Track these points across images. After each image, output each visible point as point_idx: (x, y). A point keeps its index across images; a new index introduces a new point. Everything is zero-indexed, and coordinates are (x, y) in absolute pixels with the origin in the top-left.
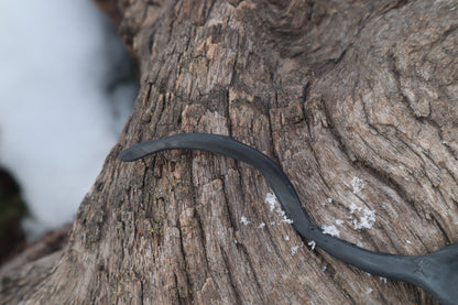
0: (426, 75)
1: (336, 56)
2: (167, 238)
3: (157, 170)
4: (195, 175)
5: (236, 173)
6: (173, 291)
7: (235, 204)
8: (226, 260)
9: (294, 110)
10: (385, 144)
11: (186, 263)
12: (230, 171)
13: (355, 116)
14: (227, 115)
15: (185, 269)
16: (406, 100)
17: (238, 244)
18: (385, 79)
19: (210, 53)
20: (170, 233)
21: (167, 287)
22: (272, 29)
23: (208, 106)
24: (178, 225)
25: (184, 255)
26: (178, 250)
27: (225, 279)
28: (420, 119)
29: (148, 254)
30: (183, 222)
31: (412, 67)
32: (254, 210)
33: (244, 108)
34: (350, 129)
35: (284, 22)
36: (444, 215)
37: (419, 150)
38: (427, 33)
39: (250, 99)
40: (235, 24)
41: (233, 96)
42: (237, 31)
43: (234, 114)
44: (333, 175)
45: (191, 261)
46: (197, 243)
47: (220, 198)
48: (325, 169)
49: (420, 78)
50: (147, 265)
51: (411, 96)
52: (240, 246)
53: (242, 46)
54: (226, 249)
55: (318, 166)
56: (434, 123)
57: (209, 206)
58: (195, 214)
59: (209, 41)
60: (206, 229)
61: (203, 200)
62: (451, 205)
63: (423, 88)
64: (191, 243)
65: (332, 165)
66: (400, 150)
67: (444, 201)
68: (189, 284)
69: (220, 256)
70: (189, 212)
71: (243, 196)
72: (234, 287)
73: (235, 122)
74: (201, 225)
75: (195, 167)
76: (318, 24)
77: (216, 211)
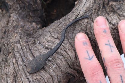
0: (56, 32)
1: (39, 36)
2: (11, 65)
3: (8, 55)
4: (15, 54)
5: (23, 53)
6: (13, 75)
7: (24, 58)
8: (23, 68)
9: (33, 42)
10: (50, 44)
11: (15, 69)
12: (22, 52)
13: (44, 40)
14: (20, 44)
15: (15, 70)
16: (53, 36)
17: (25, 65)
18: (49, 34)
19: (16, 36)
20: (11, 64)
21: (12, 74)
22: (27, 34)
23: (16, 43)
24: (13, 63)
25: (14, 68)
26: (13, 67)
27: (23, 72)
28: (56, 39)
29: (7, 69)
30: (14, 61)
31: (53, 32)
32: (27, 59)
33: (23, 42)
34: (43, 43)
35: (29, 33)
36: (63, 53)
37: (56, 43)
38: (55, 26)
39: (24, 41)
40: (20, 31)
41: (21, 40)
42: (20, 32)
43: (21, 43)
44: (41, 51)
45: (16, 69)
46: (17, 65)
47: (20, 57)
48: (40, 50)
49: (55, 33)
50: (7, 71)
51: (54, 35)
52: (25, 66)
53: (21, 34)
54: (23, 66)
55: (38, 50)
56: (58, 39)
57: (18, 59)
58: (16, 60)
59: (15, 34)
60: (18, 63)
61: (17, 58)
62: (64, 51)
63: (56, 34)
64: (16, 65)
65: (41, 49)
66: (53, 44)
67: (62, 51)
68: (16, 73)
69: (21, 67)
70: (15, 60)
71: (25, 57)
72: (25, 73)
73: (22, 44)
74: (17, 62)
75: (15, 52)
76: (36, 33)
77: (20, 59)
